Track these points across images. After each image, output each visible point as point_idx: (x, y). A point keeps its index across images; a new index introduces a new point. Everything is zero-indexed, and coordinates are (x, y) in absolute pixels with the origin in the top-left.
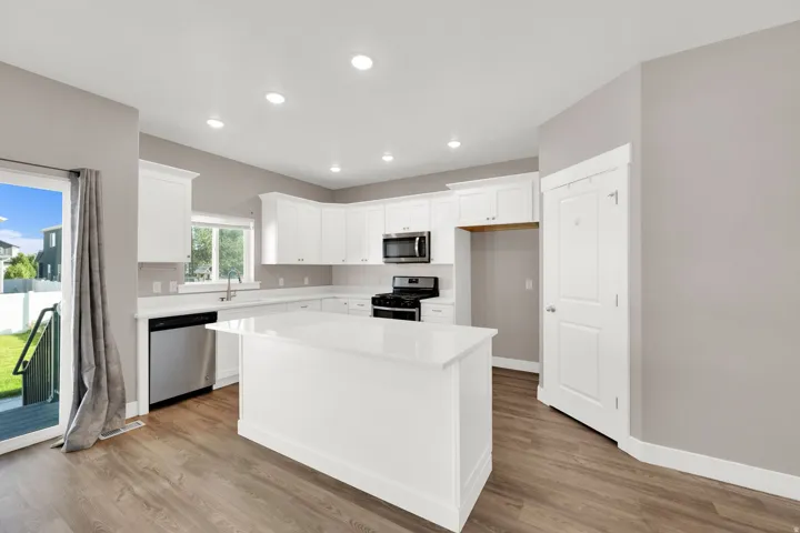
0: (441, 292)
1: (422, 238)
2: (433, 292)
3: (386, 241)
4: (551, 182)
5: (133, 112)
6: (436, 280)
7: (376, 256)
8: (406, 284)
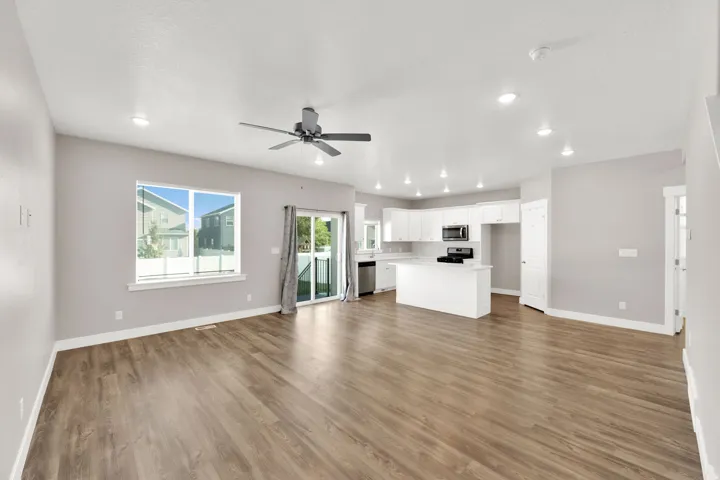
0: (474, 256)
1: (464, 228)
2: (470, 256)
3: (444, 229)
4: (525, 206)
5: (351, 187)
6: (471, 250)
7: (438, 236)
8: (455, 251)
